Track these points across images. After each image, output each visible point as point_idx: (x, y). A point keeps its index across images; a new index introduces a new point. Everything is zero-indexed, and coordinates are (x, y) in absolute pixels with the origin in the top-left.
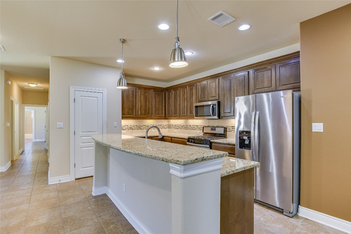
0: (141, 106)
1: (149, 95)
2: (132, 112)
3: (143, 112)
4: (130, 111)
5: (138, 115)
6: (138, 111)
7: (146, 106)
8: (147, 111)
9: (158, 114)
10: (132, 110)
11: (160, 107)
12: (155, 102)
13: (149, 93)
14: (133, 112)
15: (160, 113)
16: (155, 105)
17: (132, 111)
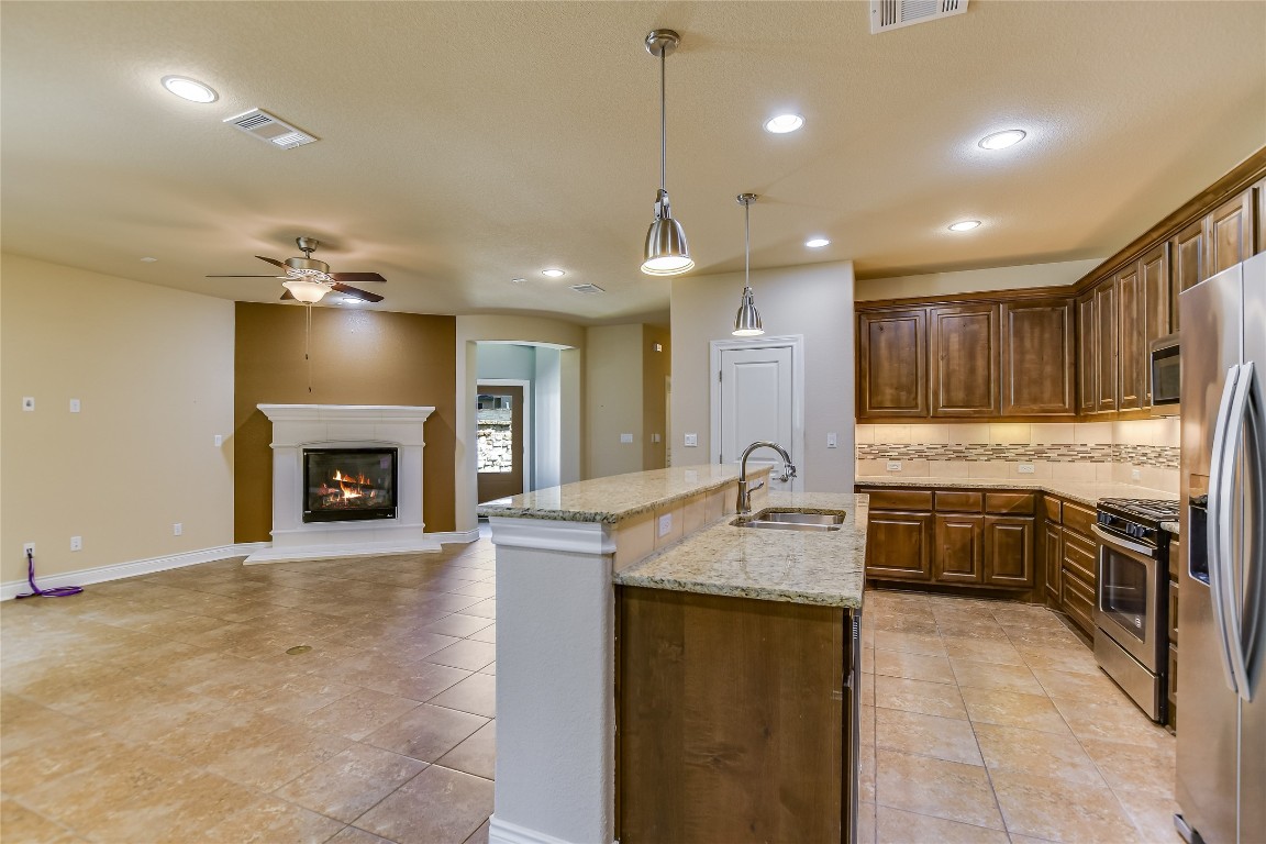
0: (948, 375)
1: (985, 330)
2: (913, 395)
3: (959, 395)
4: (903, 395)
5: (935, 408)
6: (936, 394)
7: (972, 371)
8: (980, 390)
9: (1035, 400)
10: (911, 389)
11: (1048, 369)
12: (1021, 351)
13: (988, 319)
14: (916, 398)
15: (1047, 395)
16: (1020, 362)
17: (909, 392)
